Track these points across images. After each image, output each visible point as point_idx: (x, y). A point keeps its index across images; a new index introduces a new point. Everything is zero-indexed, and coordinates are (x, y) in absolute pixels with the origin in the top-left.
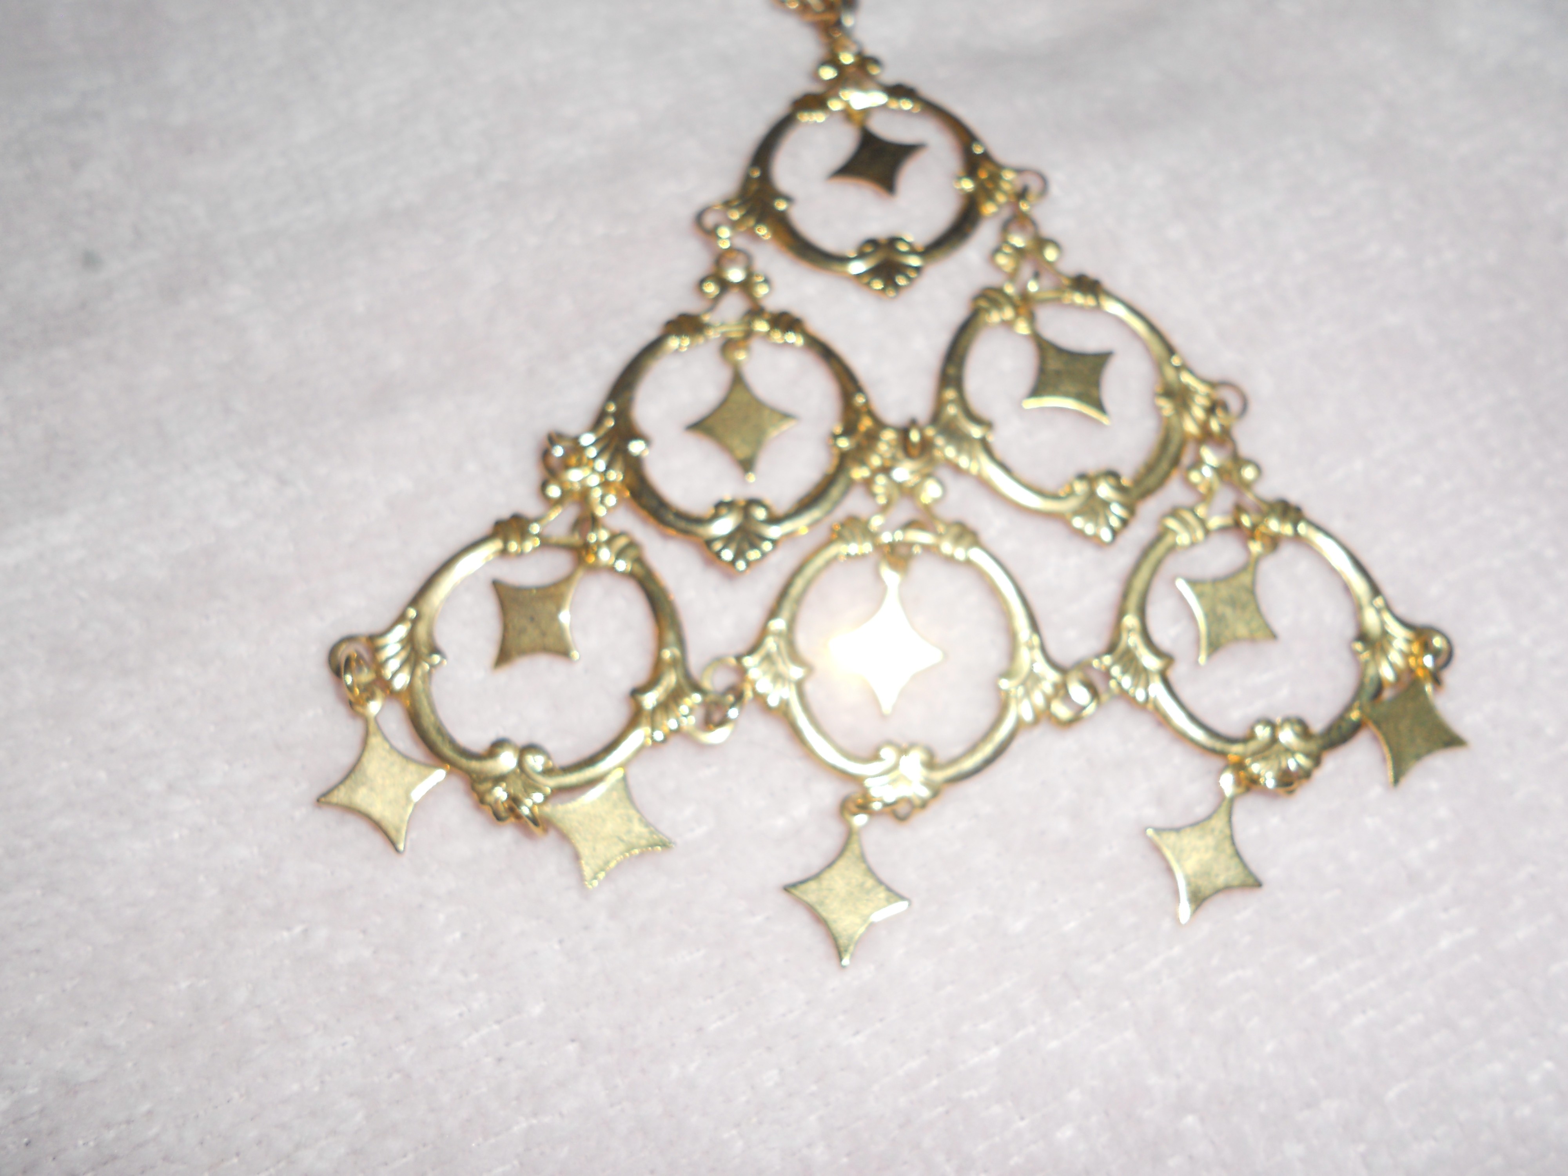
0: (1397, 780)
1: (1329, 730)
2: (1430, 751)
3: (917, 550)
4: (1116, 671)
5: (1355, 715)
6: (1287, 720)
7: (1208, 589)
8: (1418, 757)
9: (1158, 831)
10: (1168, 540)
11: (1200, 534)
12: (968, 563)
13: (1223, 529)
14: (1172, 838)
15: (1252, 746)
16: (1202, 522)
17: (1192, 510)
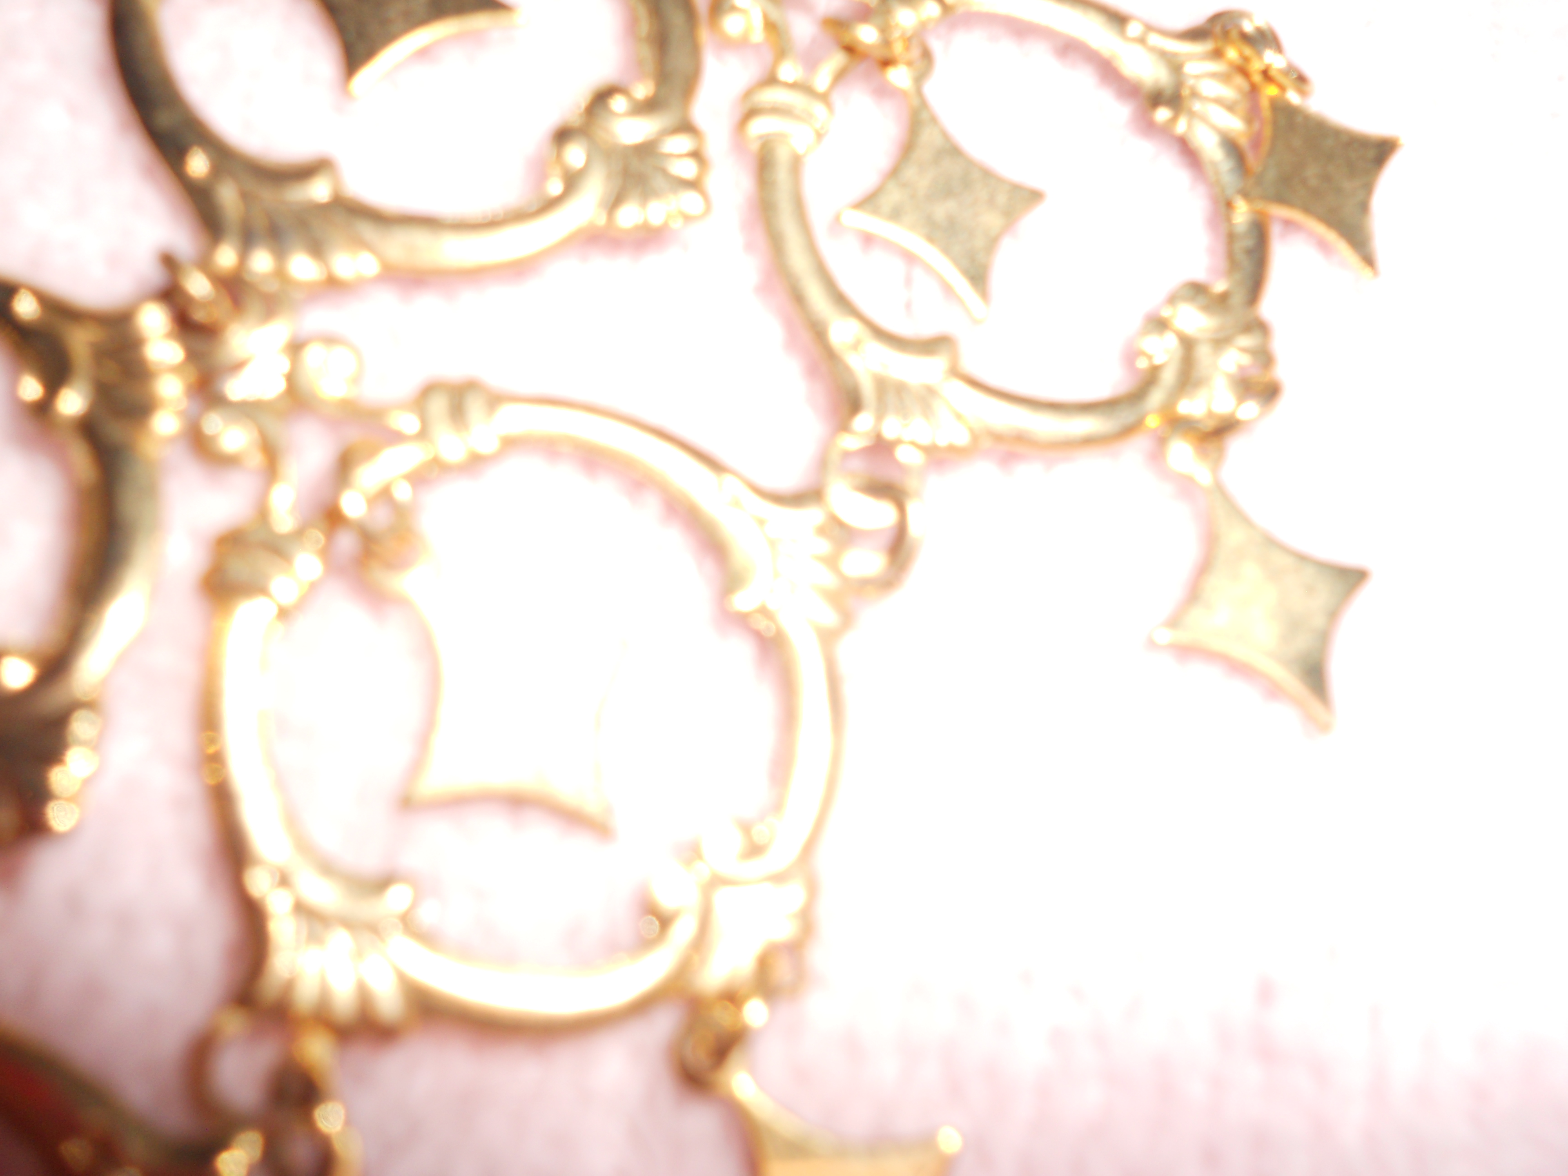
0: (1369, 260)
1: (1233, 263)
2: (1368, 188)
3: (403, 493)
4: (891, 428)
5: (1242, 212)
6: (1172, 300)
7: (894, 196)
8: (1364, 207)
9: (1174, 622)
10: (782, 155)
11: (818, 108)
12: (510, 444)
13: (840, 77)
14: (1196, 616)
15: (1168, 377)
16: (803, 87)
17: (771, 80)
